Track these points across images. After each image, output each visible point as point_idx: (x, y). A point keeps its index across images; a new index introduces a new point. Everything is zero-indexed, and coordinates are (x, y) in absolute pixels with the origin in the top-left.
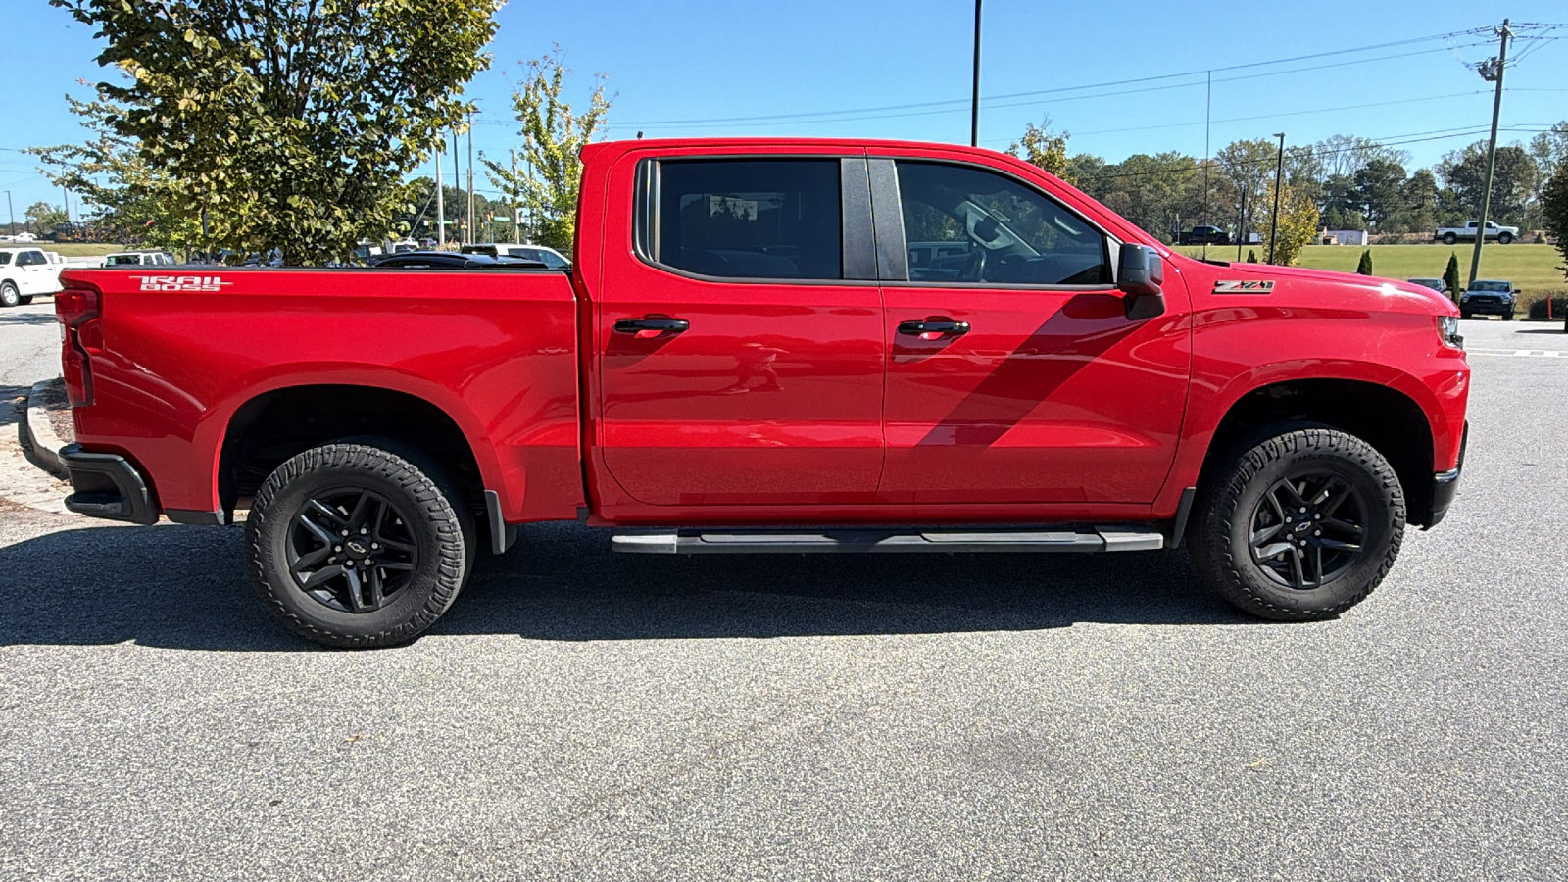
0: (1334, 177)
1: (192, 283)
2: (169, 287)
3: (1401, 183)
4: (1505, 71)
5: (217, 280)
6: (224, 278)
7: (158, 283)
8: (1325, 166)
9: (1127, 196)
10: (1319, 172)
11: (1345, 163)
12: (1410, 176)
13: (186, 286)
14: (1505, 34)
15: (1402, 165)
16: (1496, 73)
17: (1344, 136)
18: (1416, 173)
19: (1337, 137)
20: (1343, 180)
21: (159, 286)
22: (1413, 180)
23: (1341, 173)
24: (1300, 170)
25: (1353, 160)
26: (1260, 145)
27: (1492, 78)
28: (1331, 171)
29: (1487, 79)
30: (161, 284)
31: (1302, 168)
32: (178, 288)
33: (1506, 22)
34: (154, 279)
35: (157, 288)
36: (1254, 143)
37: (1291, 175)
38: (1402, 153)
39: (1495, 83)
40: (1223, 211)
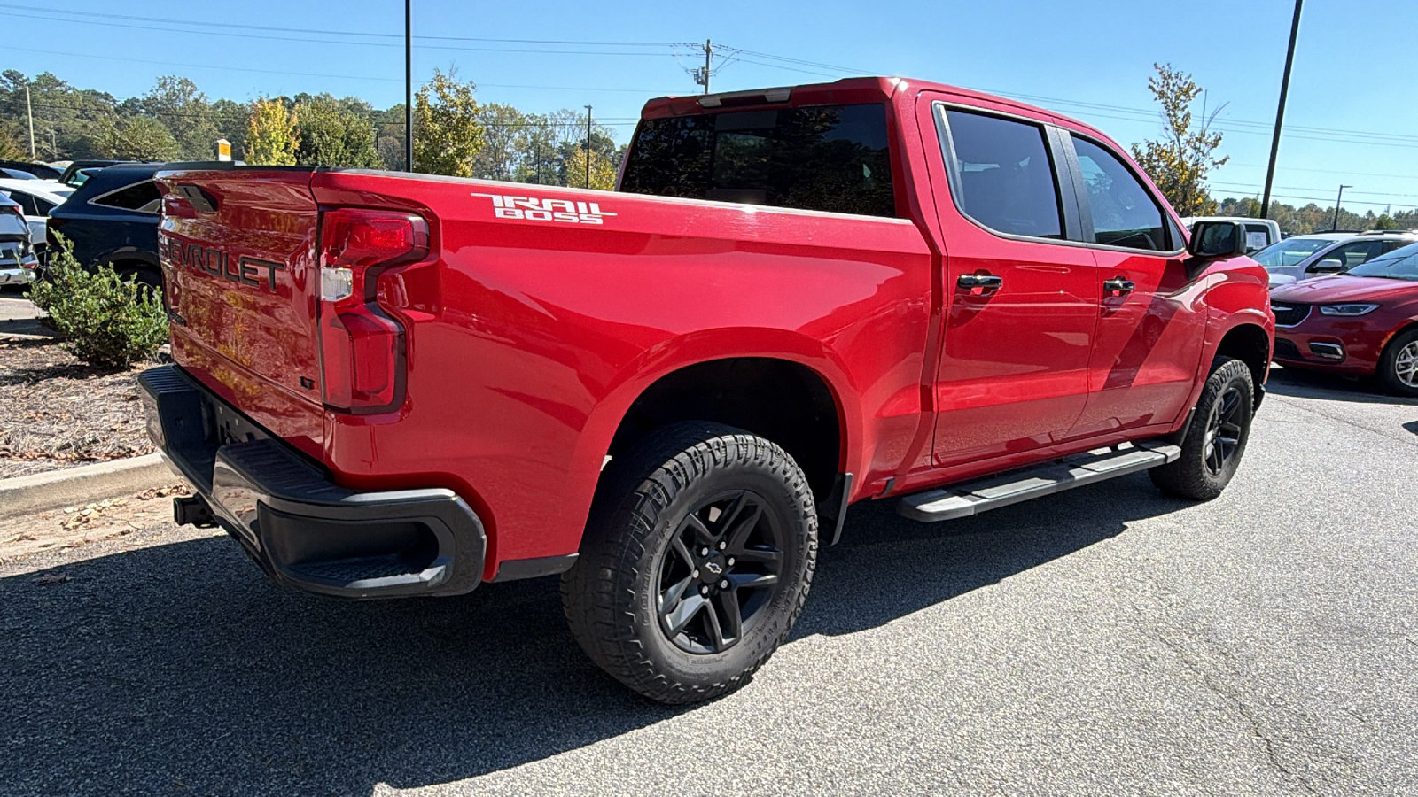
0: (565, 144)
1: (563, 210)
2: (535, 215)
3: (612, 153)
4: (710, 78)
5: (595, 207)
6: (604, 204)
7: (518, 207)
8: (557, 134)
9: (396, 141)
10: (553, 138)
11: (571, 132)
12: (618, 149)
13: (557, 214)
14: (708, 51)
15: (611, 139)
16: (704, 79)
17: (570, 111)
18: (622, 147)
19: (564, 111)
20: (571, 147)
21: (520, 211)
22: (620, 152)
23: (569, 140)
24: (539, 135)
25: (577, 131)
26: (507, 109)
27: (702, 83)
28: (561, 138)
29: (699, 83)
30: (524, 209)
31: (540, 134)
32: (548, 217)
33: (708, 41)
34: (510, 201)
35: (519, 215)
36: (502, 107)
37: (532, 138)
38: (611, 129)
39: (704, 86)
40: (481, 163)
